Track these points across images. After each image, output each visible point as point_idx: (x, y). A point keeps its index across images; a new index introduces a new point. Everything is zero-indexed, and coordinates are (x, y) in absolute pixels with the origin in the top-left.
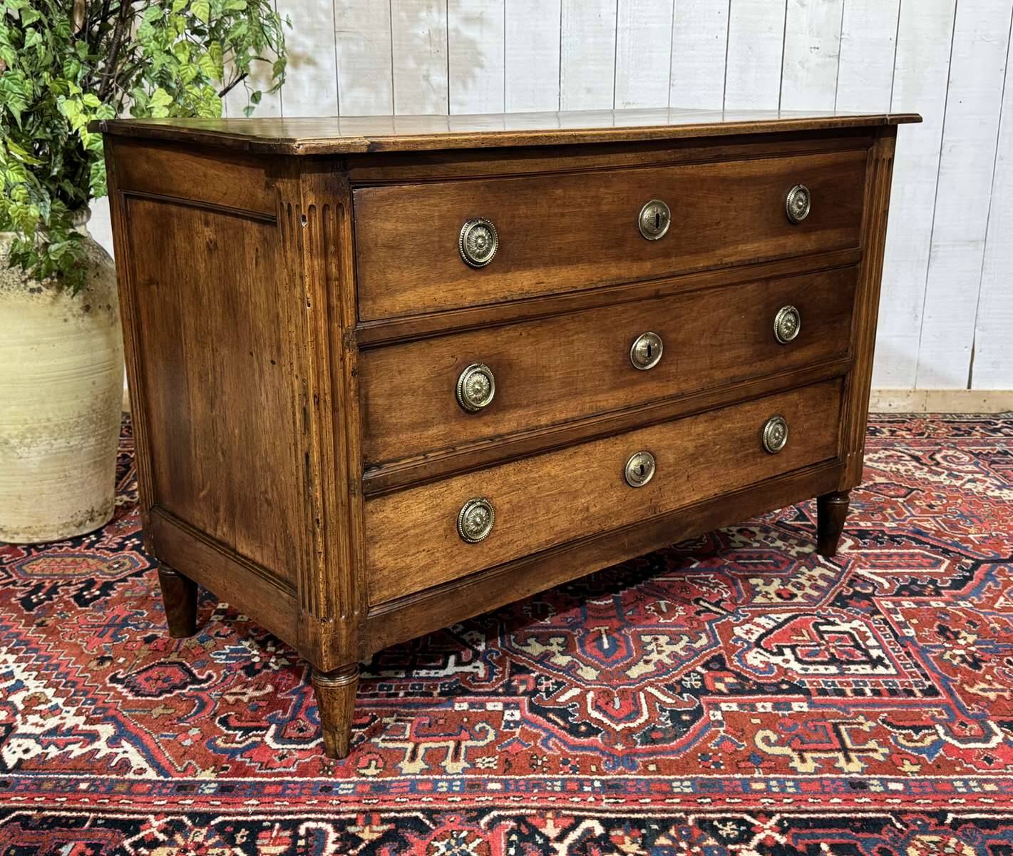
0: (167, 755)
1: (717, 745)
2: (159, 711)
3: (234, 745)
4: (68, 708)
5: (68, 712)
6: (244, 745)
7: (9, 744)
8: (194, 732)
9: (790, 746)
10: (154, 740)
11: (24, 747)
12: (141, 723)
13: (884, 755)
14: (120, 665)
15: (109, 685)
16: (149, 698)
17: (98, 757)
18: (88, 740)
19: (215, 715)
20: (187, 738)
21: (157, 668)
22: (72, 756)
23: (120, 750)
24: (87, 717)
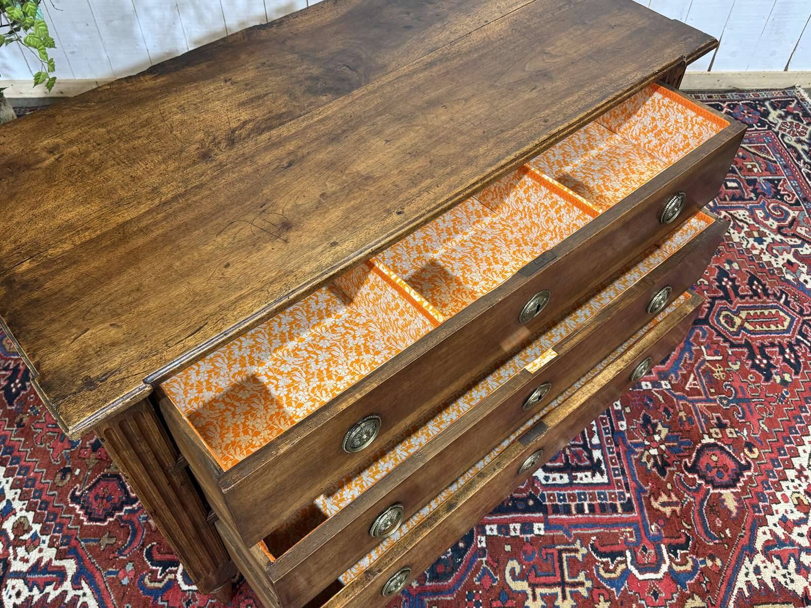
0: (113, 598)
1: (479, 580)
2: (105, 541)
3: (157, 585)
4: (44, 538)
5: (44, 542)
6: (163, 584)
7: (6, 586)
8: (129, 567)
9: (528, 580)
10: (103, 578)
11: (16, 590)
12: (94, 558)
13: (588, 589)
14: (77, 479)
15: (71, 505)
16: (98, 524)
17: (66, 601)
18: (59, 578)
19: (143, 545)
20: (126, 574)
21: (102, 483)
22: (49, 601)
23: (80, 593)
24: (57, 548)
